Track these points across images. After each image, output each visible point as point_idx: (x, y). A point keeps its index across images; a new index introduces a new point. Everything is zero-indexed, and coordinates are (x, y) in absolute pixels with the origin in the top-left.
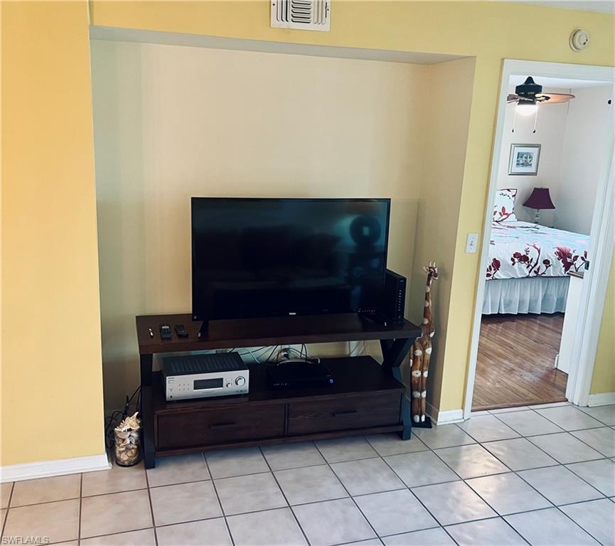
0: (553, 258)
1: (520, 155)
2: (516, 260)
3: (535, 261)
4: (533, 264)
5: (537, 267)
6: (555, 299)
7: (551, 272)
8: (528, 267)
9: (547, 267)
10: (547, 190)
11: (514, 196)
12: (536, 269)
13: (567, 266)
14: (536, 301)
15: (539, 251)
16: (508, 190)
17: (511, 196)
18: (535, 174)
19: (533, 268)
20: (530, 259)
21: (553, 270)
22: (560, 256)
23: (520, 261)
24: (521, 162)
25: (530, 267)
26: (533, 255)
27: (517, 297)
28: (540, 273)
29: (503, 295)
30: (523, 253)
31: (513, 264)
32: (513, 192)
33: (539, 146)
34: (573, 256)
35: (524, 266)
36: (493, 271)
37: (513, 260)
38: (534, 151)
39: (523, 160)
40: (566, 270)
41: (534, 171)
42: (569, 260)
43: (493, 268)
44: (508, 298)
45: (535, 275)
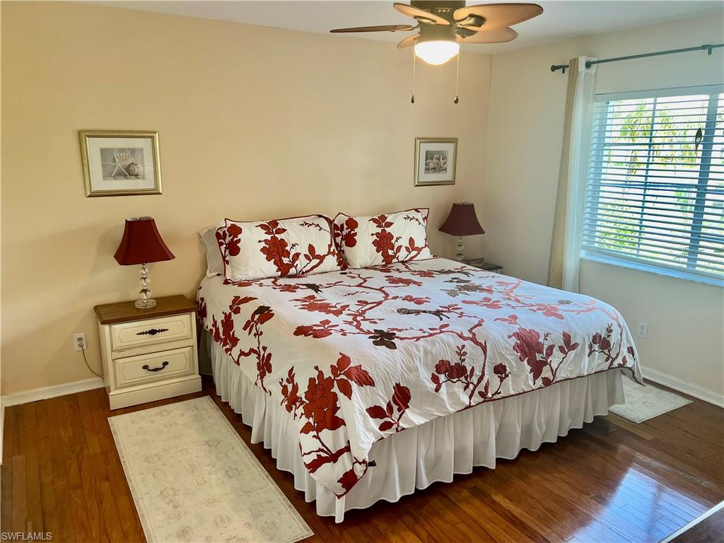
0: (511, 359)
1: (429, 155)
2: (442, 378)
3: (478, 373)
4: (475, 380)
5: (483, 383)
6: (519, 430)
7: (510, 387)
8: (466, 388)
9: (501, 381)
10: (472, 206)
11: (426, 218)
12: (481, 388)
13: (537, 369)
14: (485, 444)
15: (484, 349)
16: (417, 210)
17: (421, 220)
18: (452, 183)
19: (475, 387)
20: (469, 369)
21: (514, 383)
22: (523, 351)
23: (450, 377)
24: (432, 165)
25: (471, 387)
26: (473, 360)
27: (449, 447)
28: (490, 395)
29: (423, 451)
30: (454, 360)
31: (437, 390)
32: (425, 213)
33: (454, 141)
34: (546, 347)
35: (458, 387)
36: (396, 414)
37: (435, 379)
38: (448, 148)
39: (434, 162)
40: (536, 377)
41: (450, 178)
42: (539, 357)
43: (395, 407)
44: (432, 454)
45: (482, 399)
